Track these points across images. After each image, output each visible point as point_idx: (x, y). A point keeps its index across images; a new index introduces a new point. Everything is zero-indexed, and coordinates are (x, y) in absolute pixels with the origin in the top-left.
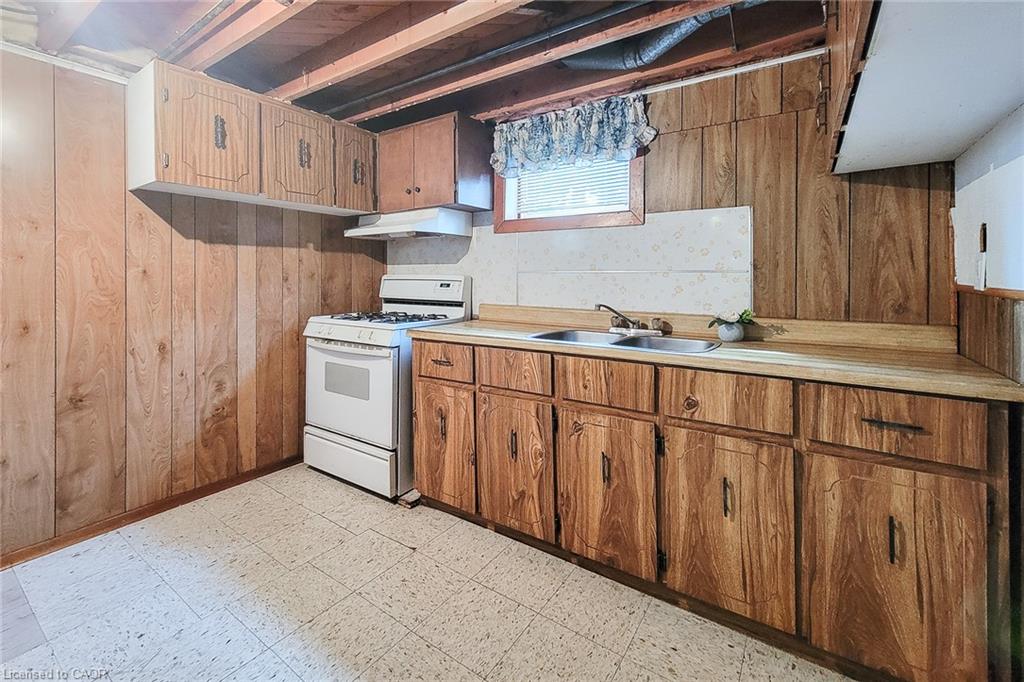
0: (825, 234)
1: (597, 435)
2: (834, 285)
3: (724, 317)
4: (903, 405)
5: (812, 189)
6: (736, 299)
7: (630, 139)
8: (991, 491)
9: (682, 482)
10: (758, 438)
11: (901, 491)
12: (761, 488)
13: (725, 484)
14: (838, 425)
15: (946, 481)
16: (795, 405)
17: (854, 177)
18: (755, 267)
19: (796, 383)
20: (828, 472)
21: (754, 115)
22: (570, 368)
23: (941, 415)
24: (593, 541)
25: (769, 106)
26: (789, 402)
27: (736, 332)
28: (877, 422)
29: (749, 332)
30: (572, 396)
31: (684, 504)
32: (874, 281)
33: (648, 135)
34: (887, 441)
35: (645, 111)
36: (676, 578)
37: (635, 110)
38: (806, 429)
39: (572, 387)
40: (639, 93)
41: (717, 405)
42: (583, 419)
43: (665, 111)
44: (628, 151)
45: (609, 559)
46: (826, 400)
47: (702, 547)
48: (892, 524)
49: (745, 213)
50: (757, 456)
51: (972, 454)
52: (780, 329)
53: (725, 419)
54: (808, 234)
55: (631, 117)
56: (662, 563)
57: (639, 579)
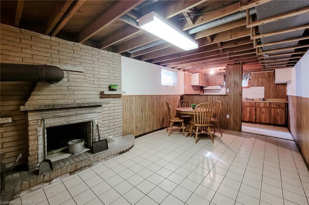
0: (273, 90)
1: (248, 109)
2: (274, 95)
3: (261, 98)
4: (279, 104)
5: (271, 86)
6: (263, 97)
7: (248, 78)
9: (258, 112)
10: (266, 107)
11: (279, 110)
12: (266, 112)
13: (263, 112)
14: (273, 106)
15: (282, 109)
17: (276, 84)
18: (265, 93)
19: (270, 103)
20: (273, 109)
21: (265, 77)
23: (282, 104)
24: (248, 119)
25: (267, 76)
27: (263, 100)
28: (277, 105)
30: (245, 106)
31: (258, 114)
32: (278, 95)
33: (251, 78)
34: (278, 107)
35: (250, 75)
36: (257, 121)
38: (271, 106)
40: (250, 73)
41: (262, 105)
42: (246, 108)
43: (253, 75)
44: (248, 79)
46: (272, 104)
47: (260, 117)
48: (278, 113)
49: (264, 87)
50: (266, 109)
51: (284, 107)
52: (268, 100)
53: (263, 106)
54: (271, 89)
55: (248, 76)
56: (256, 120)
57: (253, 122)
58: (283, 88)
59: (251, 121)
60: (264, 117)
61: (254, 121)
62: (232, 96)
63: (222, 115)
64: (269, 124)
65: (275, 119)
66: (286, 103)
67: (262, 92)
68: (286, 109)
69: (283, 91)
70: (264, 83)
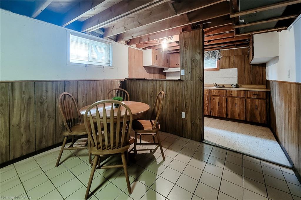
0: (248, 72)
1: (217, 100)
2: (250, 79)
3: (234, 84)
4: (257, 93)
5: (246, 67)
6: (235, 82)
7: (217, 57)
8: (267, 101)
9: (230, 104)
10: (240, 98)
11: (257, 102)
12: (241, 104)
13: (236, 104)
14: (250, 96)
15: (262, 100)
16: (245, 94)
17: (253, 65)
18: (238, 77)
19: (245, 91)
20: (249, 101)
21: (238, 55)
22: (213, 91)
23: (261, 93)
24: (216, 114)
25: (240, 54)
26: (244, 93)
27: (235, 86)
28: (255, 95)
29: (237, 86)
30: (213, 95)
31: (230, 107)
32: (255, 79)
33: (220, 57)
34: (256, 97)
35: (220, 53)
36: (229, 117)
37: (218, 53)
38: (246, 96)
39: (213, 93)
40: (219, 50)
41: (235, 94)
42: (215, 98)
43: (223, 53)
44: (217, 59)
45: (219, 116)
46: (249, 93)
47: (233, 112)
48: (256, 106)
49: (236, 69)
50: (240, 100)
51: (265, 97)
52: (242, 86)
53: (236, 96)
54: (246, 72)
55: (217, 54)
56: (227, 115)
57: (224, 118)
58: (261, 69)
59: (221, 116)
60: (238, 111)
61: (225, 116)
62: (189, 82)
63: (175, 112)
64: (245, 122)
65: (253, 115)
66: (268, 92)
67: (235, 75)
68: (268, 100)
69: (262, 74)
70: (237, 62)
